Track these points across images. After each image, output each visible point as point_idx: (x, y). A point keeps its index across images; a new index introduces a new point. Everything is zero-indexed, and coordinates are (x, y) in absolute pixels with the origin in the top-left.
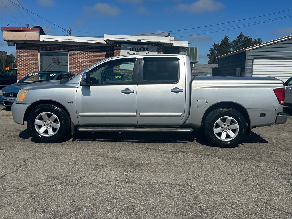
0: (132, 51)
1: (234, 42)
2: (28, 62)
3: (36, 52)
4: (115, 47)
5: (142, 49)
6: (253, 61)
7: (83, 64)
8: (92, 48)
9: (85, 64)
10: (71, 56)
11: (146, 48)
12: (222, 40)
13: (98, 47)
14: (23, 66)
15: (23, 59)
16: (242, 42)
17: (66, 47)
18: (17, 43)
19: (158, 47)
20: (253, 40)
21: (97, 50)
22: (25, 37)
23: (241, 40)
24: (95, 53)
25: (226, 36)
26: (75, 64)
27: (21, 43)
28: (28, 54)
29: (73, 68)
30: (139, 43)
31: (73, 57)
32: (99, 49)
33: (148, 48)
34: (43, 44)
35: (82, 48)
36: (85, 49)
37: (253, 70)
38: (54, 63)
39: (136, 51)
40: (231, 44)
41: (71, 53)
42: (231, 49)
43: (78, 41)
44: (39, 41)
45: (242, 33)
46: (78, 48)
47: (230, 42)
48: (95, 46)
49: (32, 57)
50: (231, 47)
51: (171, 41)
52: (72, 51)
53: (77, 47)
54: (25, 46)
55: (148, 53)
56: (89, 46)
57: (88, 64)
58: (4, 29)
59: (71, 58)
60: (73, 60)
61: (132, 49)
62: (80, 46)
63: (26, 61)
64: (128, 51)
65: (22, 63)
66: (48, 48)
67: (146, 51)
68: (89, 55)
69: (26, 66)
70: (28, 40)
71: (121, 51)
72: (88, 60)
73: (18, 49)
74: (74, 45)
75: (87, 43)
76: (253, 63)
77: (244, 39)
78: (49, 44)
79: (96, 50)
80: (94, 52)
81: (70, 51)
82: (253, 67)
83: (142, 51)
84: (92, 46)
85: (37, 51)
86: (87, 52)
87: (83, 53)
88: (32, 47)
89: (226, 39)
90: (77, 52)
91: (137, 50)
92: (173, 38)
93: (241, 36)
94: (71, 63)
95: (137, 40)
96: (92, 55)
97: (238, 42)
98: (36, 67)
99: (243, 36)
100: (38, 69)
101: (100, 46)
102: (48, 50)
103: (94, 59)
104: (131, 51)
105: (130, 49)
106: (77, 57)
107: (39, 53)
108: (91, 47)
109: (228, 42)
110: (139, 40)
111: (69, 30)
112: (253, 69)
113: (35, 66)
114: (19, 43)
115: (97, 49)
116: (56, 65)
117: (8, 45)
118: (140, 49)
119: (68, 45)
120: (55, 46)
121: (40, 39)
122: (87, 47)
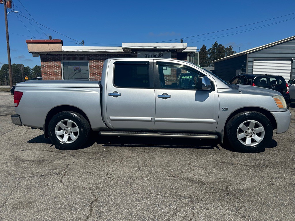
1: (210, 49)
2: (53, 71)
4: (132, 54)
5: (157, 56)
6: (253, 63)
10: (91, 64)
11: (161, 54)
12: (201, 48)
14: (47, 75)
15: (48, 69)
16: (217, 49)
17: (86, 57)
18: (41, 55)
19: (172, 53)
20: (225, 47)
22: (49, 49)
23: (216, 48)
25: (204, 45)
26: (95, 71)
27: (45, 55)
28: (52, 64)
29: (93, 75)
30: (155, 50)
31: (93, 65)
33: (162, 54)
34: (65, 54)
35: (100, 57)
36: (103, 58)
37: (254, 71)
40: (208, 51)
41: (91, 62)
42: (208, 55)
43: (97, 50)
44: (62, 52)
45: (216, 42)
46: (97, 57)
47: (207, 49)
48: (113, 54)
49: (55, 66)
50: (208, 53)
51: (184, 47)
54: (49, 57)
56: (107, 54)
59: (91, 66)
60: (93, 68)
61: (148, 55)
63: (50, 70)
65: (47, 72)
66: (70, 58)
69: (50, 75)
70: (51, 51)
73: (42, 60)
75: (105, 52)
76: (253, 64)
77: (218, 46)
78: (70, 54)
81: (90, 59)
82: (254, 68)
84: (109, 54)
87: (101, 61)
88: (55, 57)
89: (204, 48)
90: (96, 60)
91: (152, 56)
92: (185, 44)
93: (216, 44)
94: (91, 71)
95: (153, 47)
97: (214, 49)
98: (60, 76)
99: (218, 44)
100: (62, 77)
101: (117, 54)
102: (70, 60)
105: (146, 55)
106: (96, 65)
107: (62, 63)
108: (109, 56)
109: (206, 50)
110: (155, 47)
111: (82, 42)
112: (254, 69)
113: (58, 75)
114: (43, 55)
115: (114, 57)
117: (33, 57)
118: (156, 55)
119: (88, 54)
120: (76, 56)
121: (63, 50)
122: (105, 56)
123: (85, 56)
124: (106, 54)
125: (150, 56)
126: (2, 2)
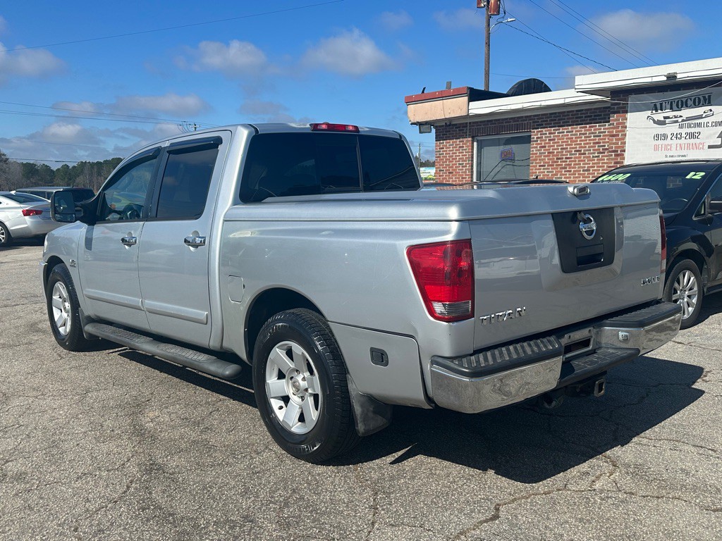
0: (660, 111)
2: (455, 164)
3: (468, 141)
4: (613, 104)
5: (690, 103)
7: (560, 159)
8: (584, 116)
9: (566, 158)
10: (535, 141)
13: (598, 111)
14: (445, 173)
15: (447, 159)
17: (526, 120)
18: (436, 126)
21: (596, 119)
22: (443, 112)
24: (599, 126)
26: (543, 160)
27: (442, 126)
29: (538, 171)
30: (672, 85)
31: (538, 144)
32: (601, 115)
33: (710, 97)
35: (559, 120)
36: (566, 120)
38: (504, 163)
39: (671, 108)
41: (535, 134)
44: (468, 116)
46: (550, 120)
48: (591, 109)
52: (538, 128)
53: (548, 118)
55: (711, 110)
56: (577, 111)
57: (571, 158)
58: (410, 101)
59: (535, 148)
60: (539, 150)
61: (661, 104)
62: (555, 113)
63: (451, 162)
64: (649, 113)
65: (444, 167)
66: (490, 130)
67: (703, 105)
68: (574, 135)
69: (450, 172)
70: (448, 116)
71: (629, 115)
72: (573, 148)
73: (438, 138)
74: (542, 115)
78: (492, 121)
79: (593, 119)
80: (588, 126)
81: (533, 129)
83: (691, 107)
85: (470, 139)
86: (570, 127)
87: (561, 131)
88: (461, 130)
90: (548, 131)
91: (674, 105)
95: (665, 79)
96: (583, 134)
98: (468, 175)
102: (490, 135)
103: (587, 144)
104: (656, 110)
105: (655, 105)
106: (547, 143)
107: (475, 143)
108: (581, 114)
110: (671, 77)
113: (466, 172)
114: (439, 126)
115: (595, 116)
116: (508, 166)
117: (420, 132)
118: (687, 101)
119: (530, 116)
120: (502, 123)
121: (470, 111)
122: (572, 115)
123: (524, 121)
124: (573, 111)
125: (669, 106)
126: (482, 5)
